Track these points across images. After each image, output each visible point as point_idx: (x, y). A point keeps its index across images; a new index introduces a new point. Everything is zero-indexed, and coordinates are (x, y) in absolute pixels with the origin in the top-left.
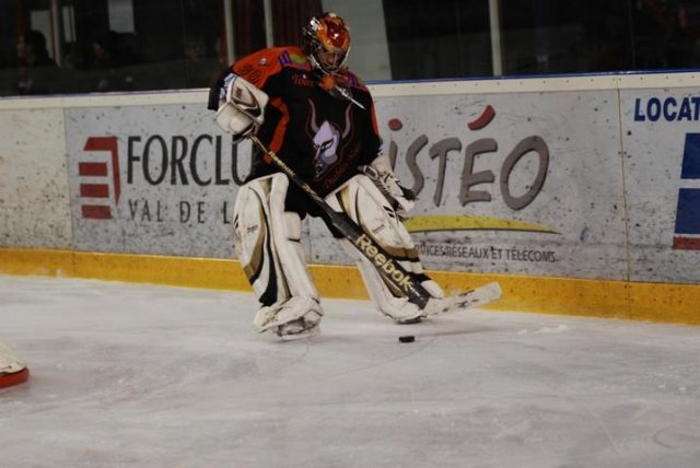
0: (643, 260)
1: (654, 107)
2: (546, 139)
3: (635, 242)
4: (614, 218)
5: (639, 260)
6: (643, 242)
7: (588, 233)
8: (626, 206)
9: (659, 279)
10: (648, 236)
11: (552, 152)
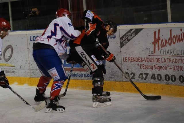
0: (33, 73)
1: (34, 38)
2: (12, 45)
3: (31, 68)
4: (27, 63)
5: (32, 73)
6: (33, 68)
7: (22, 67)
8: (29, 60)
9: (37, 77)
10: (34, 67)
11: (14, 49)
